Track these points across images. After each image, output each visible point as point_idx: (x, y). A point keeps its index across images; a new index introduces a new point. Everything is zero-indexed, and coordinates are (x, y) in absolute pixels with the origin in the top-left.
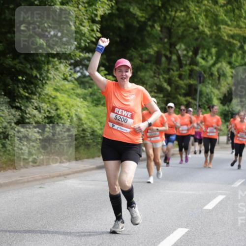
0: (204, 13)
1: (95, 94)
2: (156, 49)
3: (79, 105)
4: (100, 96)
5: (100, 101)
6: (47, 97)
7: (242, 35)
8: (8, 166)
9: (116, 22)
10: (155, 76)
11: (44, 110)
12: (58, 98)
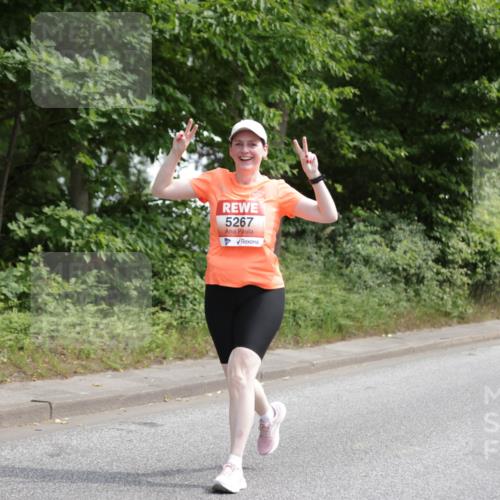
8: (424, 323)
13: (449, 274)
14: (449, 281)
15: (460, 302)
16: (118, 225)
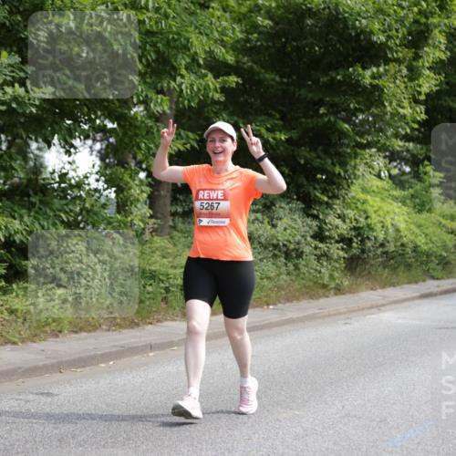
1: (417, 197)
3: (396, 212)
5: (424, 206)
6: (354, 201)
8: (303, 294)
9: (445, 101)
11: (350, 219)
12: (368, 203)
13: (326, 249)
14: (325, 256)
15: (336, 275)
16: (16, 208)
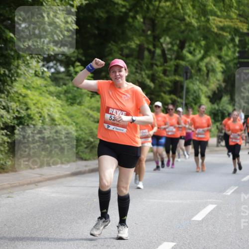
0: (191, 3)
1: (69, 92)
2: (138, 42)
3: (53, 105)
4: (76, 94)
5: (75, 99)
6: (17, 95)
7: (233, 26)
10: (137, 72)
11: (13, 110)
12: (28, 97)
